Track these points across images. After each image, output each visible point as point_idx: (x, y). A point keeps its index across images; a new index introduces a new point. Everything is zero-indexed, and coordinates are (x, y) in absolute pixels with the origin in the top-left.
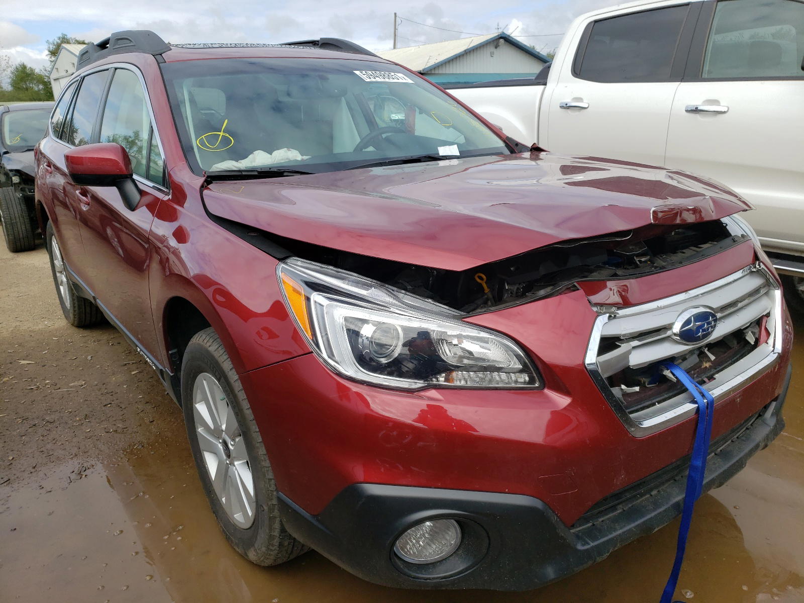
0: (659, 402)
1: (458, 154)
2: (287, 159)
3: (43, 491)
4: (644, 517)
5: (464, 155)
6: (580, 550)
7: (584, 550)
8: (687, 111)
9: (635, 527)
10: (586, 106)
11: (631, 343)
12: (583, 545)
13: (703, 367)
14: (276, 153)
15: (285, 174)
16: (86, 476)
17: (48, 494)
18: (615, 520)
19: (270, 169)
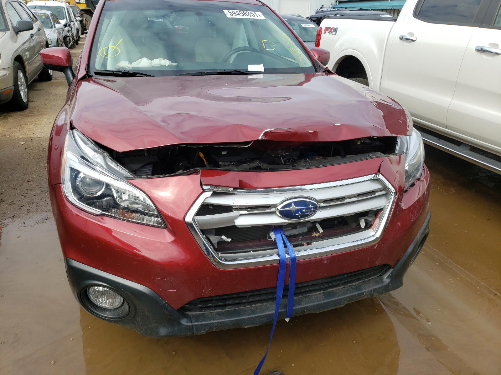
0: (253, 251)
1: (263, 70)
2: (160, 64)
3: (24, 225)
4: (240, 317)
5: (267, 71)
6: (184, 325)
7: (186, 325)
8: (477, 50)
9: (229, 321)
10: (415, 40)
11: (240, 211)
12: (188, 322)
13: (313, 235)
14: (154, 60)
15: (138, 75)
16: (45, 222)
17: (25, 227)
18: (219, 314)
19: (129, 71)
